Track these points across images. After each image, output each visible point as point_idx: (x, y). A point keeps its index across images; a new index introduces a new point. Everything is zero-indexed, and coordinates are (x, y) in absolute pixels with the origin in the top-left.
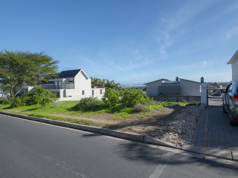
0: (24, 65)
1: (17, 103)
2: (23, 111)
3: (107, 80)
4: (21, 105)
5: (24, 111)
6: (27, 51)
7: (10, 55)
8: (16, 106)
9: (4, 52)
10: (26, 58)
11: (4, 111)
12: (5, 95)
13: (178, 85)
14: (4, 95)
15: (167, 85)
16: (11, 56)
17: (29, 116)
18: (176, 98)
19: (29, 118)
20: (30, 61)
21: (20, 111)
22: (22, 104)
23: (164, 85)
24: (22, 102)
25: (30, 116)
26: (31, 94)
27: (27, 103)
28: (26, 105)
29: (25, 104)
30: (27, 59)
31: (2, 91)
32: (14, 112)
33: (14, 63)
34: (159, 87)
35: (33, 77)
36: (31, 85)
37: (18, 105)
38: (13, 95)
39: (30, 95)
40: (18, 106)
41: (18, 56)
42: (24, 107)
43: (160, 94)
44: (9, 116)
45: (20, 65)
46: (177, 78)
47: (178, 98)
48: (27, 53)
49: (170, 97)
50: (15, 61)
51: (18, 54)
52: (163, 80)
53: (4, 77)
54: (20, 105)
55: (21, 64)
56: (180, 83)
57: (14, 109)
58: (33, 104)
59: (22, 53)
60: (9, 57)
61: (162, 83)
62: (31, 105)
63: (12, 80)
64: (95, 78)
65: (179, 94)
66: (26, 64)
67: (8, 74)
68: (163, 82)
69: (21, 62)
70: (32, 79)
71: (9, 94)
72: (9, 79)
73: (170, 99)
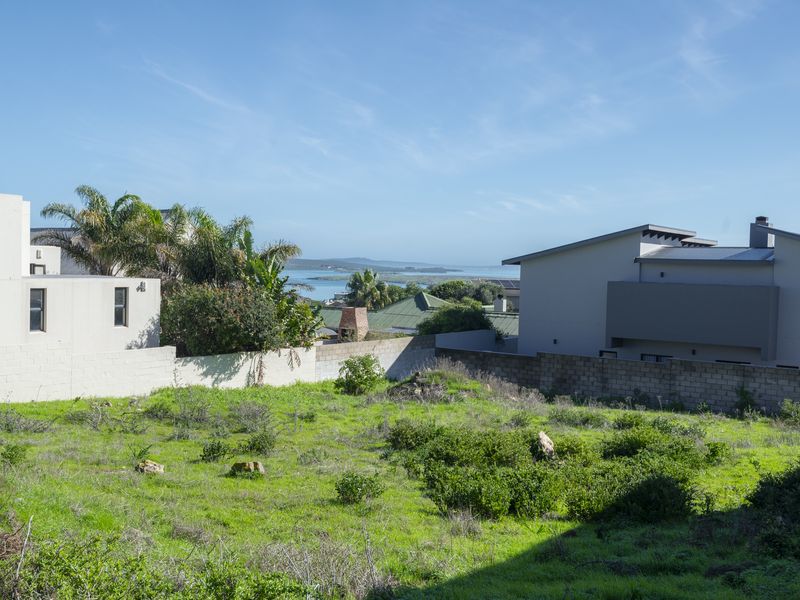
3: (198, 215)
13: (760, 276)
15: (674, 275)
18: (734, 381)
23: (651, 274)
34: (613, 287)
43: (618, 342)
46: (760, 228)
47: (751, 386)
49: (689, 367)
52: (647, 233)
56: (771, 264)
61: (642, 262)
64: (122, 200)
65: (759, 350)
68: (647, 249)
73: (686, 384)
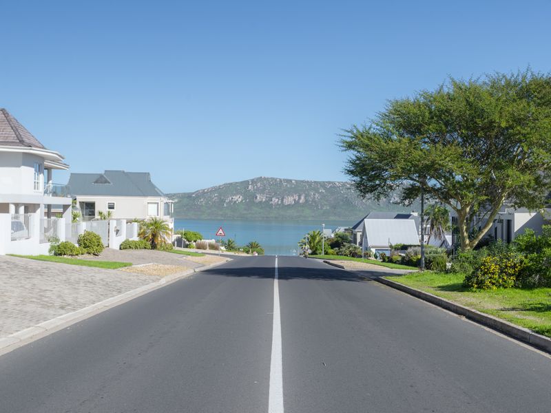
0: (511, 127)
1: (486, 273)
2: (508, 310)
4: (498, 281)
5: (513, 309)
6: (523, 70)
7: (468, 94)
8: (481, 285)
9: (448, 89)
10: (521, 99)
11: (445, 297)
12: (435, 238)
14: (433, 237)
16: (472, 99)
17: (537, 332)
19: (537, 342)
20: (533, 108)
21: (498, 306)
22: (501, 281)
24: (502, 272)
25: (542, 332)
26: (536, 244)
27: (518, 277)
28: (515, 287)
29: (511, 281)
30: (524, 102)
31: (429, 226)
32: (478, 307)
33: (478, 120)
35: (540, 172)
36: (530, 204)
37: (487, 282)
38: (467, 241)
39: (530, 248)
40: (488, 287)
41: (491, 95)
42: (511, 292)
44: (464, 318)
45: (499, 126)
48: (524, 77)
50: (481, 113)
51: (492, 87)
53: (444, 177)
54: (493, 284)
55: (503, 125)
57: (476, 295)
58: (540, 285)
59: (504, 80)
60: (465, 103)
62: (536, 291)
63: (468, 187)
66: (519, 121)
67: (460, 164)
69: (501, 117)
70: (537, 180)
71: (449, 238)
72: (459, 182)
